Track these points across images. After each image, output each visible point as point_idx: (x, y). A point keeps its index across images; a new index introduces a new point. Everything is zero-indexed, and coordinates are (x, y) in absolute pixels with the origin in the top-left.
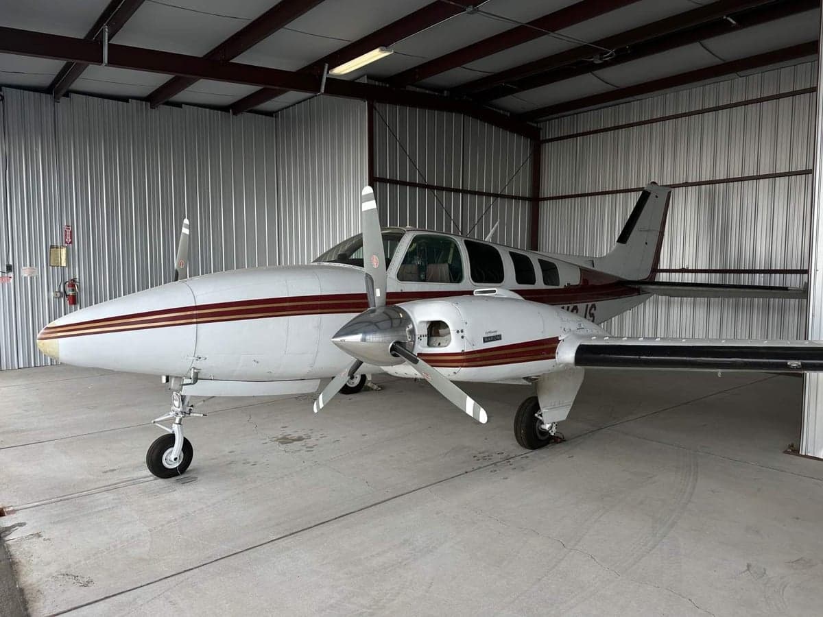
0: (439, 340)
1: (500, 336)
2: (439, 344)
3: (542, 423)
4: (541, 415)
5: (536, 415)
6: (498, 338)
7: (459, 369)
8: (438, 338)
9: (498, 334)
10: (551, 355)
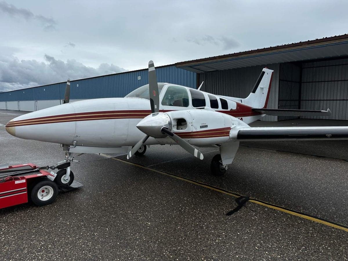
0: (182, 127)
1: (207, 125)
2: (182, 129)
3: (222, 165)
4: (222, 161)
5: (220, 161)
6: (206, 126)
7: (190, 139)
8: (181, 126)
9: (206, 125)
10: (228, 135)
